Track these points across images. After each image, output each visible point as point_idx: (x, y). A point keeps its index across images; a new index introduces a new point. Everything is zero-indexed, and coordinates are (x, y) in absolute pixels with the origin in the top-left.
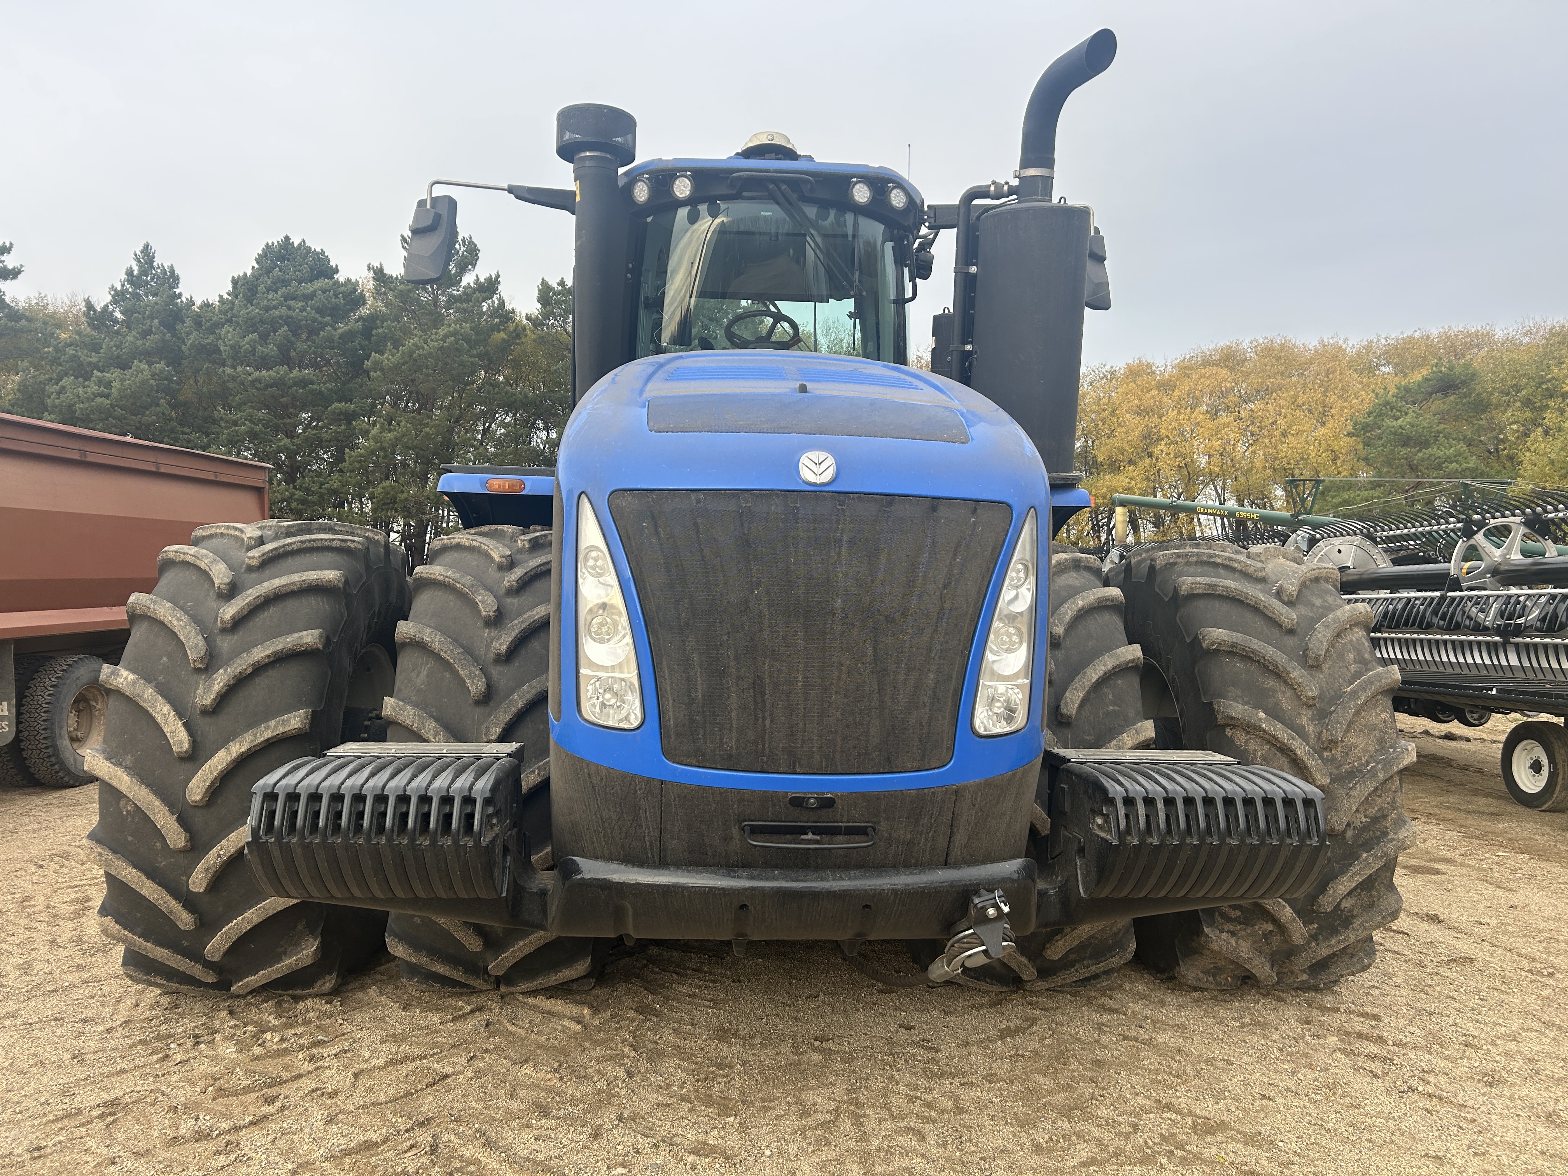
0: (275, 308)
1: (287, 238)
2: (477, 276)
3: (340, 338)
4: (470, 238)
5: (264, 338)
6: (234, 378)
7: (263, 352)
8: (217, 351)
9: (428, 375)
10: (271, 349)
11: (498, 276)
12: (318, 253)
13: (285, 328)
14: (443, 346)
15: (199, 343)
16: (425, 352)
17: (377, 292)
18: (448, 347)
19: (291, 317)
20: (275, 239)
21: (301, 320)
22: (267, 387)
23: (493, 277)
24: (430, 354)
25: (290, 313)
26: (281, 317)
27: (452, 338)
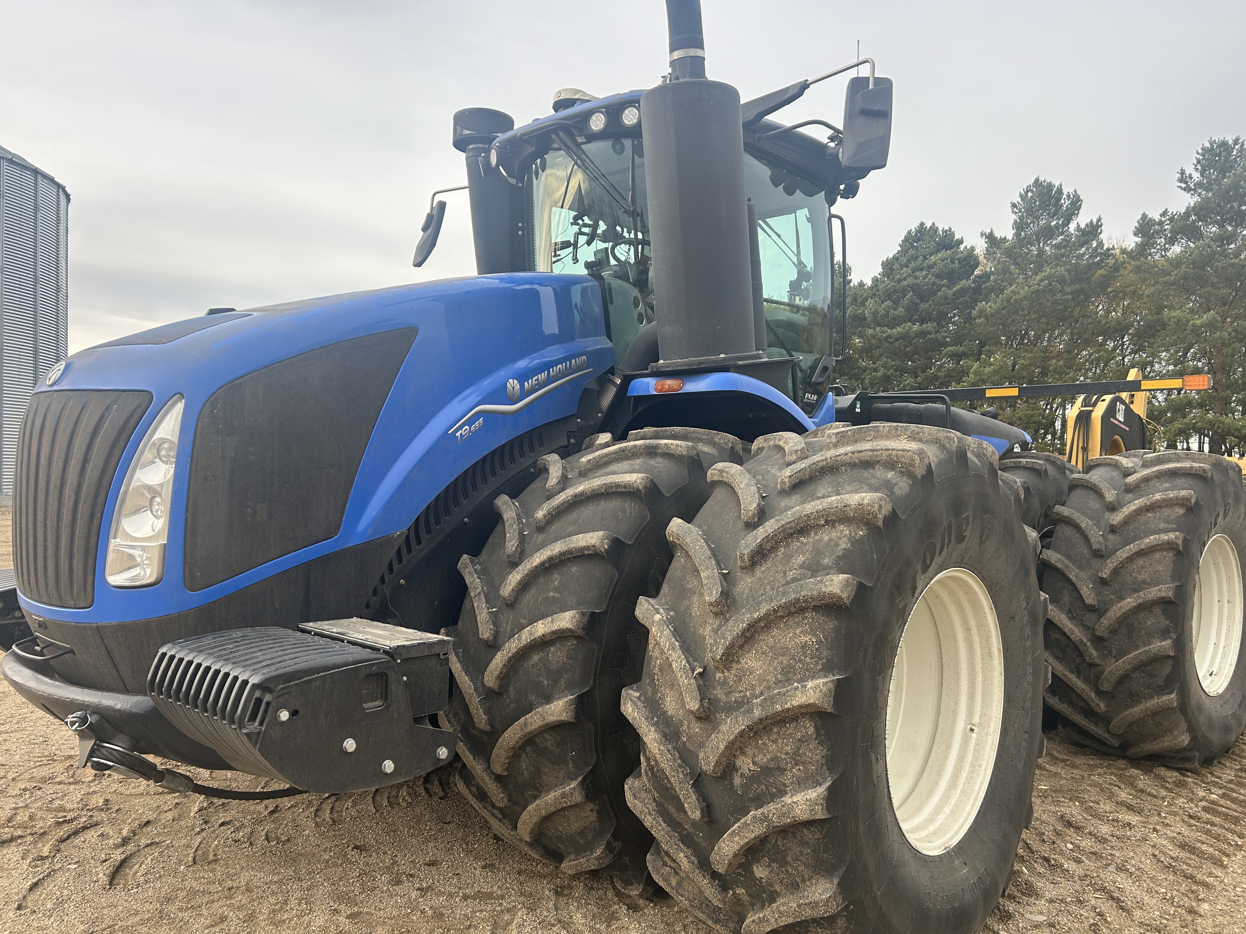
0: (905, 279)
1: (922, 224)
2: (1078, 223)
3: (953, 295)
4: (1075, 191)
5: (896, 303)
6: (873, 337)
7: (894, 314)
8: (865, 319)
9: (1024, 316)
10: (900, 311)
11: (1099, 220)
12: (946, 231)
13: (911, 293)
14: (1038, 290)
15: (854, 314)
16: (1021, 296)
17: (989, 254)
18: (1042, 290)
19: (917, 284)
20: (913, 226)
21: (924, 286)
22: (896, 340)
23: (1095, 221)
24: (1025, 298)
25: (916, 281)
26: (908, 286)
27: (1046, 282)
